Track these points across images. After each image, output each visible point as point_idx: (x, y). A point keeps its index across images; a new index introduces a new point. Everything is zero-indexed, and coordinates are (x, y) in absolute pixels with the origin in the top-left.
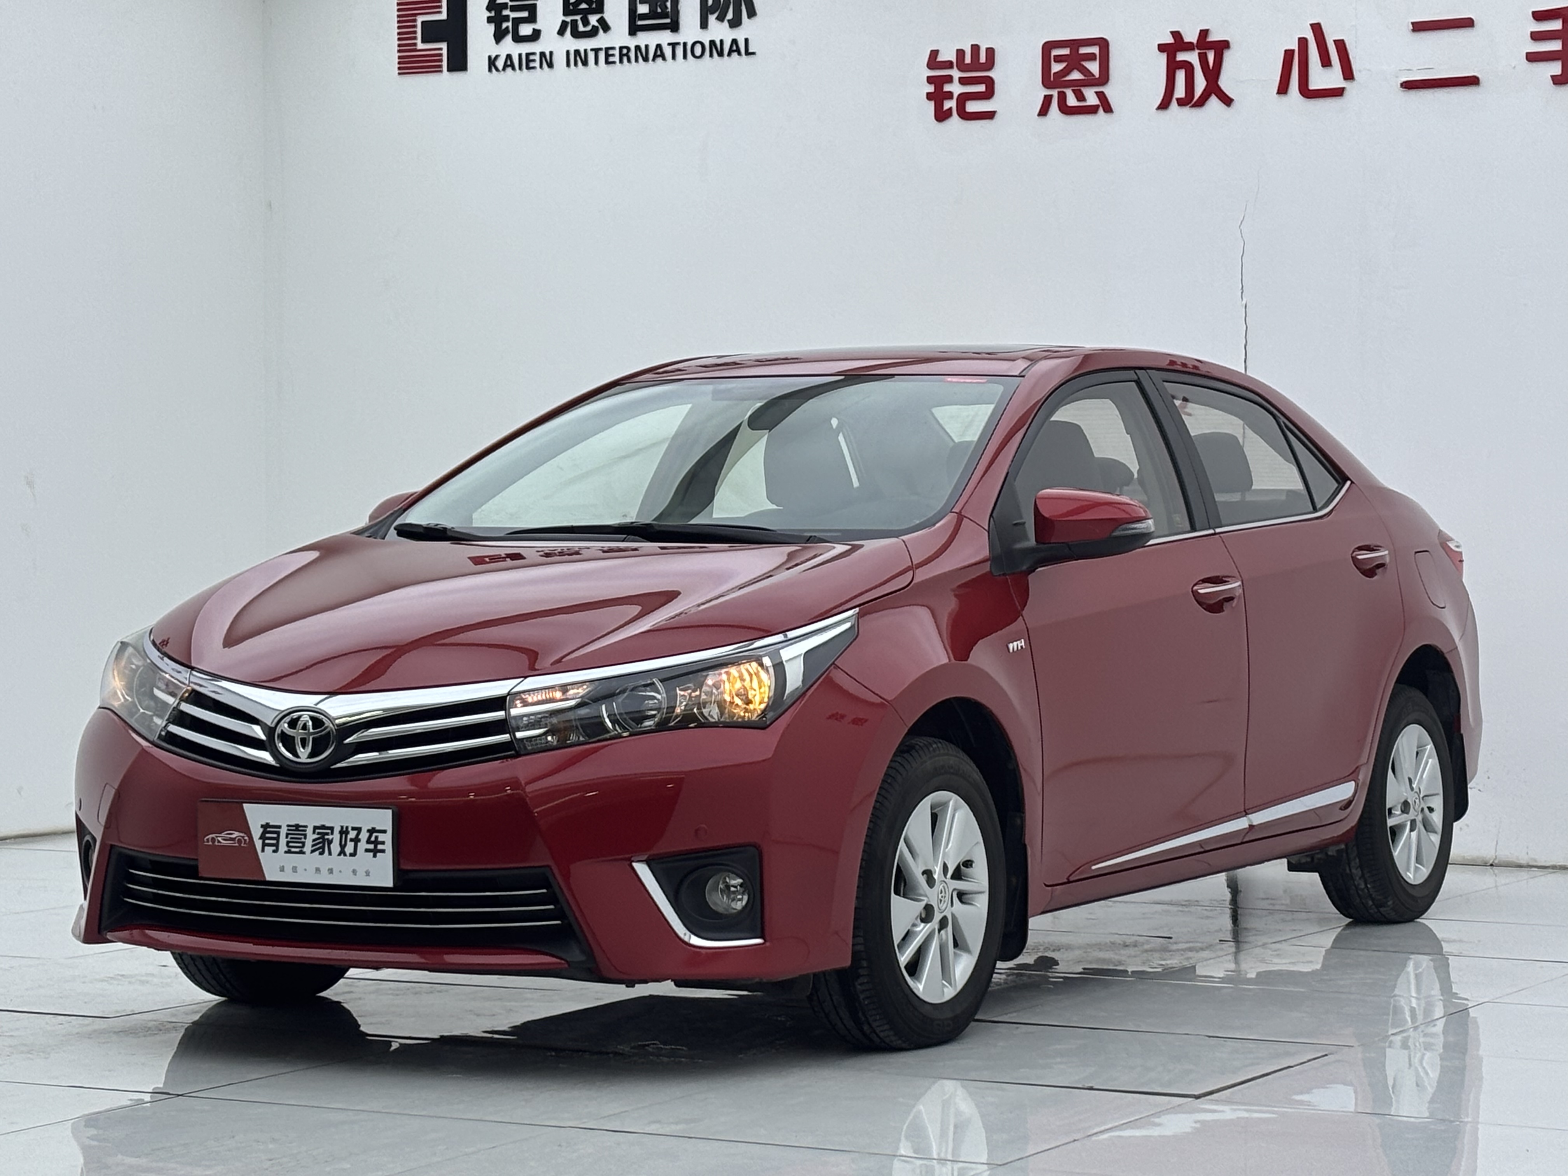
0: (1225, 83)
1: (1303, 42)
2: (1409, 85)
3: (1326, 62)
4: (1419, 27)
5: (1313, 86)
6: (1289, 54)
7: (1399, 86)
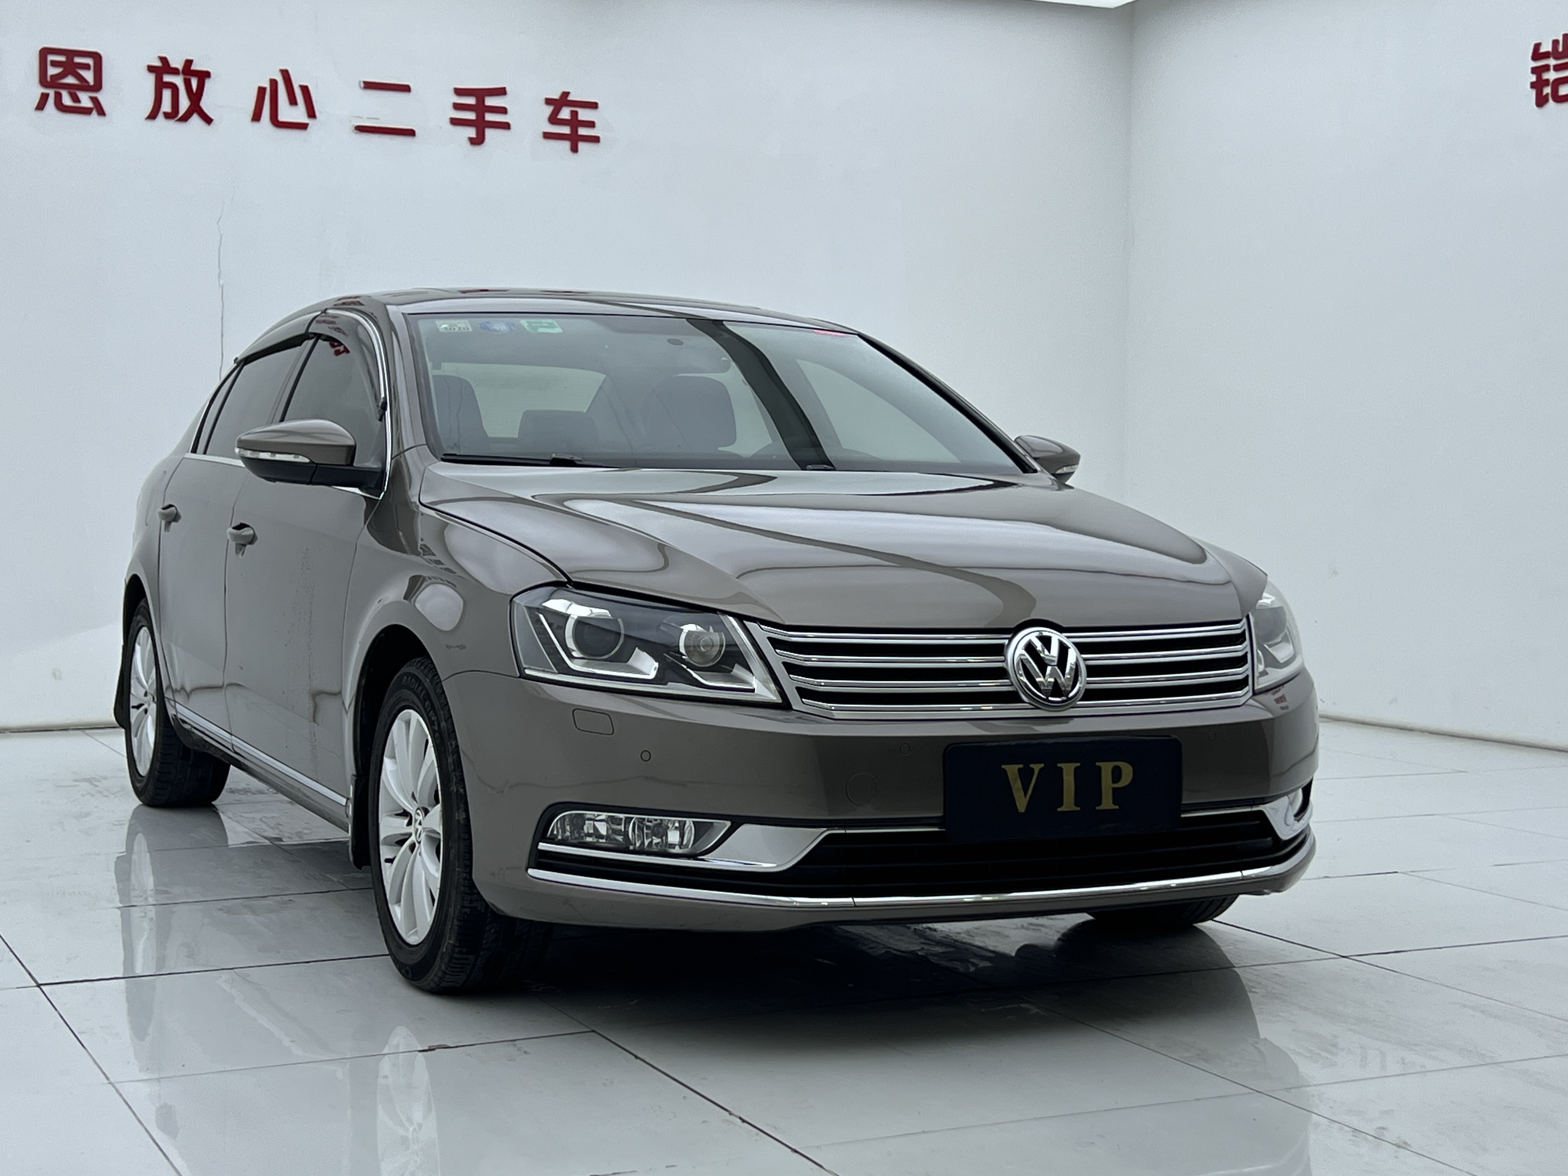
0: (205, 104)
1: (274, 83)
2: (361, 129)
3: (293, 101)
4: (369, 86)
5: (282, 118)
6: (261, 91)
7: (354, 128)
